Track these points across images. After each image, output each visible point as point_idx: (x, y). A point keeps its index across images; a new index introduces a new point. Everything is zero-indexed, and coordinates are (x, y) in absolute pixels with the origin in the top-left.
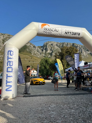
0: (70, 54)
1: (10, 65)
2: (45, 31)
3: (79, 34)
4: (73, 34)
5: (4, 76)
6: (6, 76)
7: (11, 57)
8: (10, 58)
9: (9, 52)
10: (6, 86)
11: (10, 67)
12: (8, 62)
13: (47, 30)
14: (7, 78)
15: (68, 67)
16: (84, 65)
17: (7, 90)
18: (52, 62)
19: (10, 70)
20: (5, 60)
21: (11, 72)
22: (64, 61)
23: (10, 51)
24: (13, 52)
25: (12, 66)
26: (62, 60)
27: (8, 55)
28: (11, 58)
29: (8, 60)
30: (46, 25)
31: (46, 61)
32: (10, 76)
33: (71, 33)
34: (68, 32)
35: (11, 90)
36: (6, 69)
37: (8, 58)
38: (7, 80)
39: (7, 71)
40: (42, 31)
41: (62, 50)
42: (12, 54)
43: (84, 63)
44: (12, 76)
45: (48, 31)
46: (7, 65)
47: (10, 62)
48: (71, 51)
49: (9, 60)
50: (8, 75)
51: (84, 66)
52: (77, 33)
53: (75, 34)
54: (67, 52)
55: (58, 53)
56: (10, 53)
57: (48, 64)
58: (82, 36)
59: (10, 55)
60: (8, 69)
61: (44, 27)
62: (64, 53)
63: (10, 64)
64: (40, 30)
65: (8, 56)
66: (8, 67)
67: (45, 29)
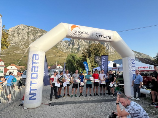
0: (98, 51)
1: (35, 71)
2: (75, 33)
3: (110, 38)
4: (104, 37)
5: (28, 83)
6: (30, 83)
7: (36, 61)
8: (34, 63)
9: (34, 56)
10: (30, 94)
11: (34, 72)
12: (32, 67)
13: (78, 32)
14: (31, 86)
15: (95, 65)
16: (112, 66)
17: (30, 99)
18: (79, 59)
19: (34, 76)
20: (30, 65)
21: (36, 78)
22: (91, 59)
23: (36, 55)
24: (39, 56)
25: (37, 71)
26: (90, 58)
27: (33, 59)
28: (36, 63)
29: (32, 65)
30: (76, 27)
31: (73, 57)
32: (34, 83)
33: (102, 37)
34: (100, 35)
35: (35, 99)
36: (31, 75)
37: (33, 63)
38: (31, 88)
39: (32, 78)
40: (71, 33)
41: (90, 47)
42: (37, 58)
43: (113, 64)
44: (36, 83)
45: (78, 34)
46: (32, 71)
47: (35, 67)
48: (98, 49)
49: (34, 65)
50: (32, 82)
51: (113, 68)
52: (108, 37)
53: (106, 37)
54: (94, 50)
55: (86, 50)
56: (36, 57)
57: (75, 60)
58: (113, 40)
59: (35, 59)
60: (33, 75)
61: (74, 29)
62: (92, 50)
63: (35, 69)
64: (70, 32)
65: (33, 61)
66: (32, 72)
67: (75, 31)
